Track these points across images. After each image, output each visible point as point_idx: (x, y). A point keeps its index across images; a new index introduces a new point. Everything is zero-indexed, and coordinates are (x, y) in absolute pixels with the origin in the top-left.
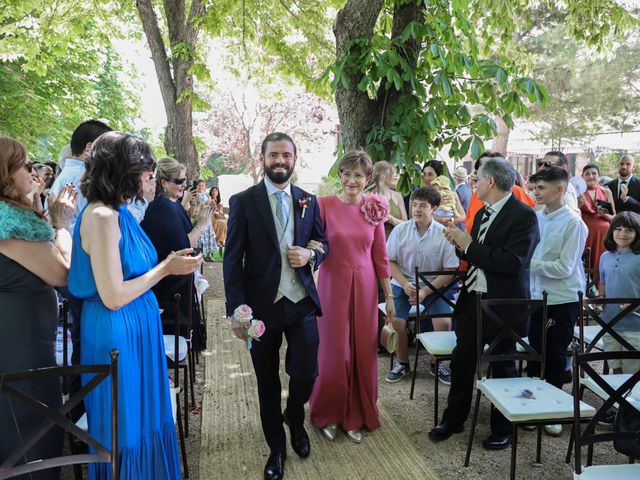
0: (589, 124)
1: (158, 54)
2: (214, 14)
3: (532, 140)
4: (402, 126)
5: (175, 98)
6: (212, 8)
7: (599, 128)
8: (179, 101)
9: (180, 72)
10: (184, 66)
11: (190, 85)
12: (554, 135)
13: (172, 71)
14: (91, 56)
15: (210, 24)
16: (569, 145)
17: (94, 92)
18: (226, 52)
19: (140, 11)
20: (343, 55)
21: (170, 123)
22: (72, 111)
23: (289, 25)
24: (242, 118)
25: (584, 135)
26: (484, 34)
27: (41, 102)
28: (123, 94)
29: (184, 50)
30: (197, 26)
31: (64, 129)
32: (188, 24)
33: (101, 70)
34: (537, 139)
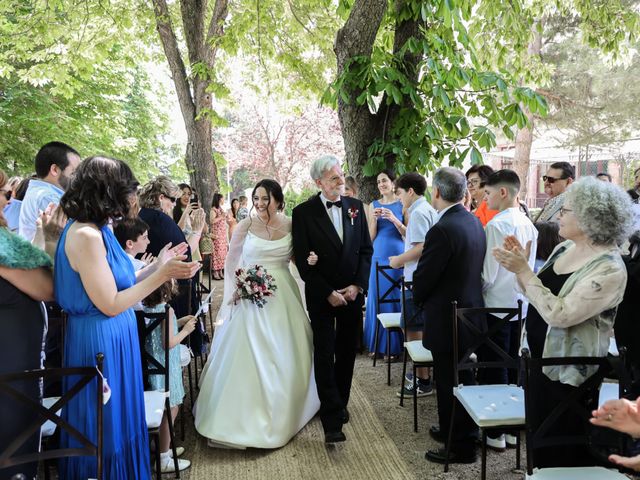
0: (618, 131)
1: (178, 74)
2: (231, 34)
3: (558, 147)
4: (402, 139)
5: (195, 115)
6: (229, 28)
7: (628, 134)
8: (197, 118)
9: (200, 91)
10: (202, 85)
11: (209, 104)
12: (579, 142)
13: (192, 90)
14: (120, 77)
15: (226, 44)
16: (597, 152)
17: (123, 112)
18: (247, 70)
19: (160, 34)
20: (343, 72)
21: (190, 139)
22: (102, 131)
23: (306, 42)
24: (266, 132)
25: (612, 141)
26: (497, 44)
27: (72, 123)
28: (151, 112)
29: (203, 71)
30: (214, 45)
31: (94, 148)
32: (207, 45)
33: (129, 91)
34: (563, 146)
